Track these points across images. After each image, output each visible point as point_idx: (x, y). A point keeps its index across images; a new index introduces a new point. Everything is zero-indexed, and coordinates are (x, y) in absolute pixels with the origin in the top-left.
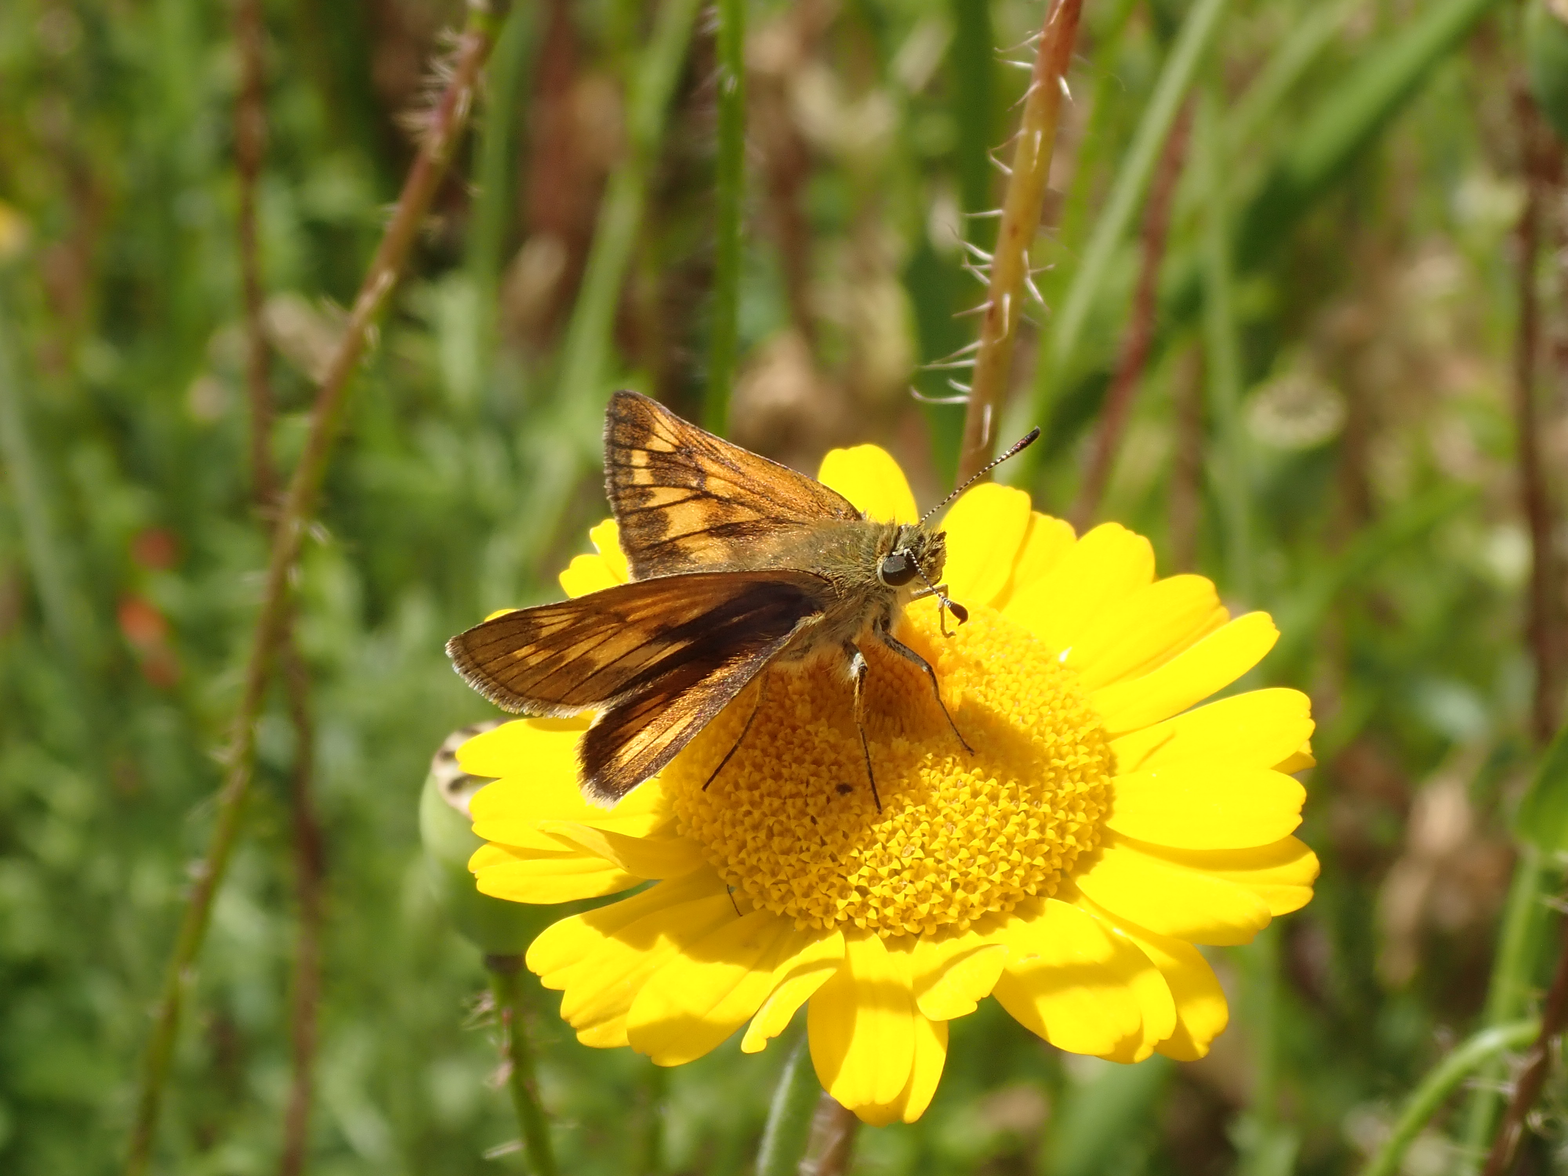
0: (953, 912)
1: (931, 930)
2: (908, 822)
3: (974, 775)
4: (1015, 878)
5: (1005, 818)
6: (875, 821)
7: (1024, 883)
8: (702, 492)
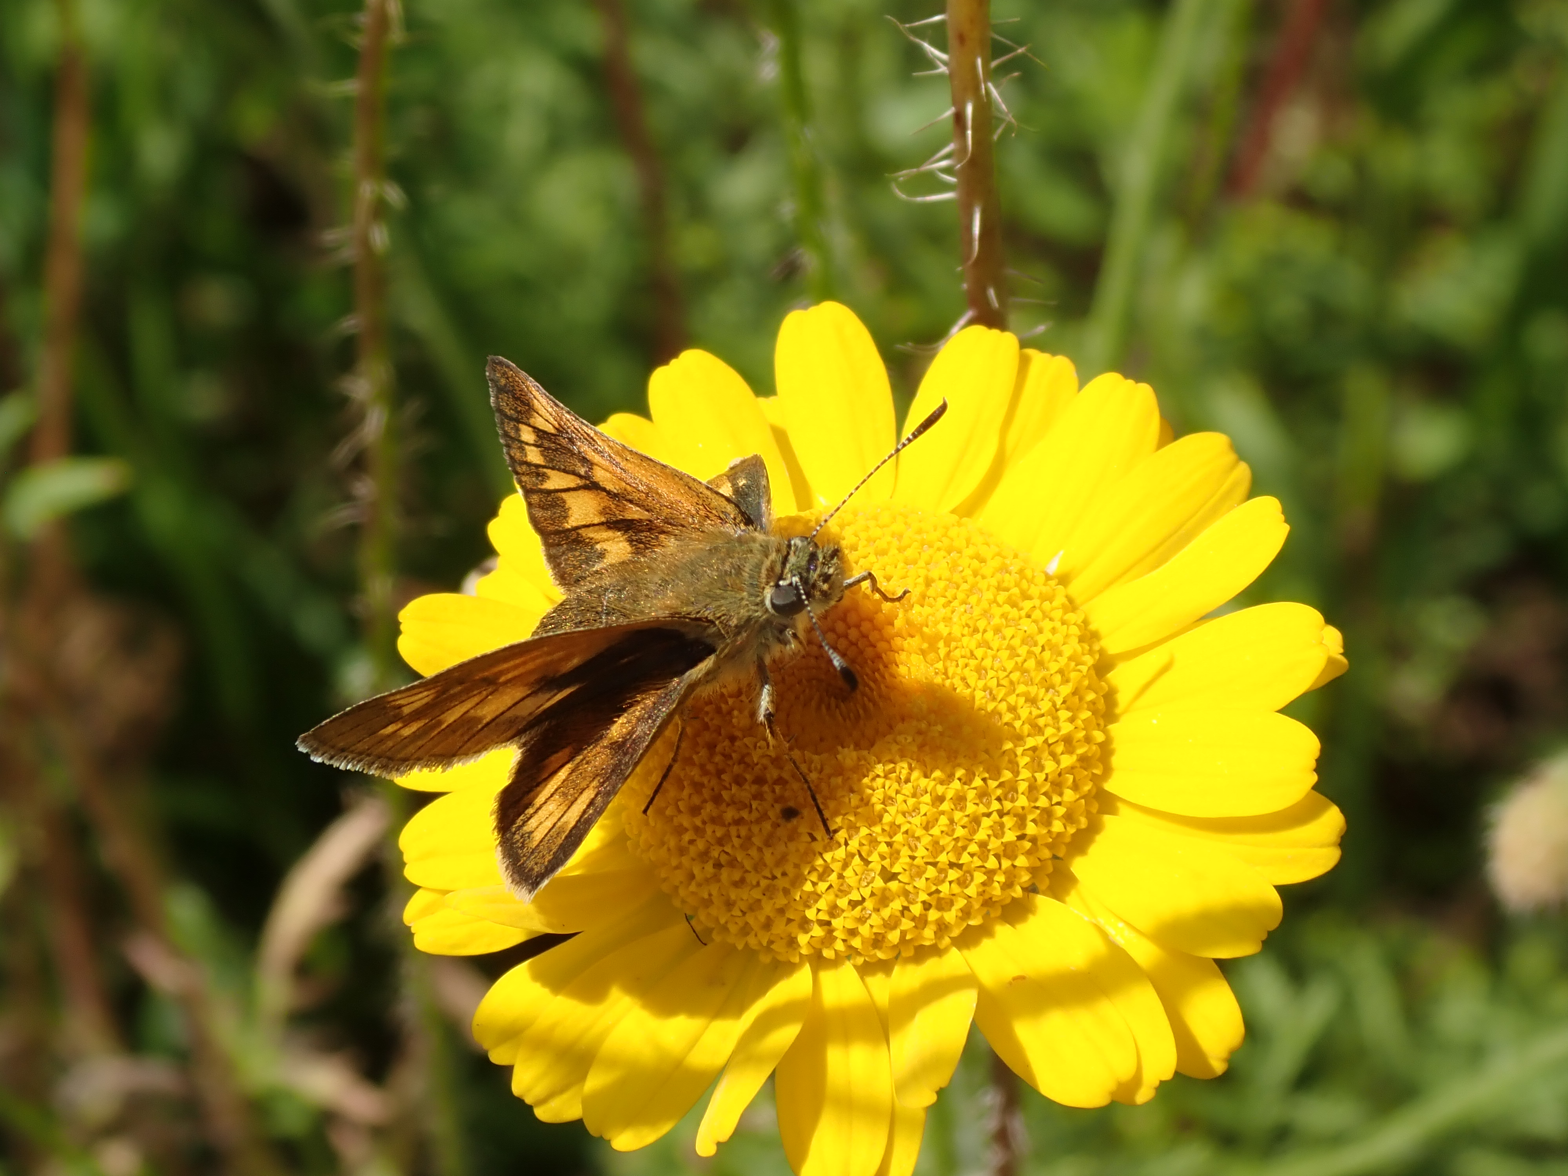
0: (929, 933)
1: (909, 952)
2: (864, 845)
3: (934, 779)
4: (996, 885)
5: (976, 821)
6: (828, 848)
7: (1008, 885)
8: (592, 482)
